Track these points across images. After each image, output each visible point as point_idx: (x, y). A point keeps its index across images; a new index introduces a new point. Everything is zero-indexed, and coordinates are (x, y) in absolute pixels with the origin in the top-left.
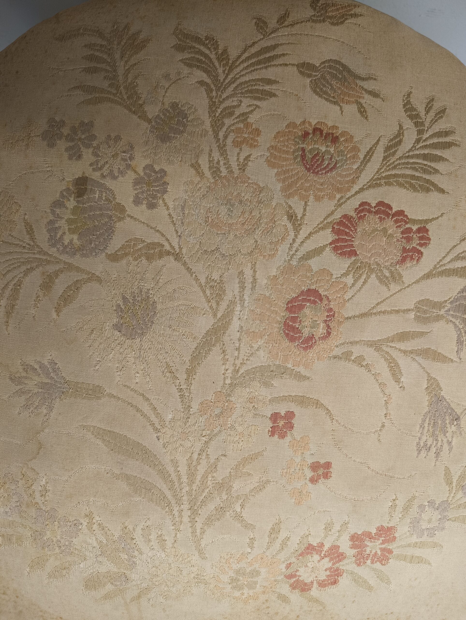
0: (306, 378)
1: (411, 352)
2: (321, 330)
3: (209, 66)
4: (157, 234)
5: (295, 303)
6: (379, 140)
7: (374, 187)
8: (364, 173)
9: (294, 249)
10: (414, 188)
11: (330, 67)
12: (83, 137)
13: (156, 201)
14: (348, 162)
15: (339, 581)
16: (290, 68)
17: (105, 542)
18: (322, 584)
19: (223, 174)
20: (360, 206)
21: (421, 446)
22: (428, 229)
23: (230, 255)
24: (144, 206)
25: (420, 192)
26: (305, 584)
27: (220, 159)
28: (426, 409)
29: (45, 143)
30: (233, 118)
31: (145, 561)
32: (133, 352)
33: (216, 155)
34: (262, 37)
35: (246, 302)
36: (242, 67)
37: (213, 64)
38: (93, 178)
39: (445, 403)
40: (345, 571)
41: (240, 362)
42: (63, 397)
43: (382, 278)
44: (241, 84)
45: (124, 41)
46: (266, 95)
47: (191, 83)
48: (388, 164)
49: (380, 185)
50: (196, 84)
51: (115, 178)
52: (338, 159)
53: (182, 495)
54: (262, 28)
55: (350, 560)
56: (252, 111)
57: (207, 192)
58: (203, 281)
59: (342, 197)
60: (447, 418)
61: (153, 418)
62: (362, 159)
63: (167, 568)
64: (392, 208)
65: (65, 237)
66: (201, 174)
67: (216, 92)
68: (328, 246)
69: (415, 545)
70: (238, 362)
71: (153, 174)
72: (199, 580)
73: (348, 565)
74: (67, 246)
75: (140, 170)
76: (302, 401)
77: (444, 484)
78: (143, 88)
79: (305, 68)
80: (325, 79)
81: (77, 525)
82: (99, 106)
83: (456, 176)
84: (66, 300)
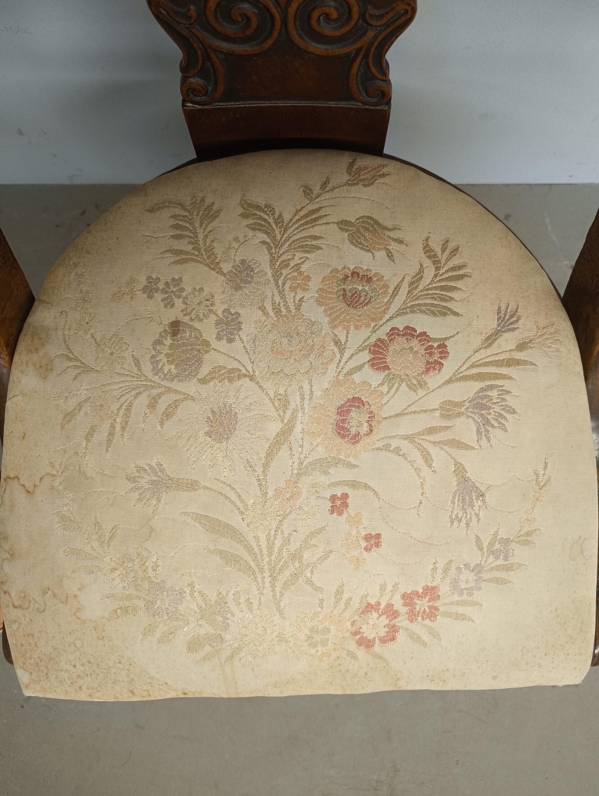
0: (355, 466)
1: (439, 443)
2: (365, 428)
3: (269, 229)
4: (236, 361)
5: (344, 408)
6: (404, 278)
7: (401, 315)
8: (393, 305)
9: (340, 367)
10: (434, 314)
11: (363, 222)
12: (175, 290)
13: (233, 337)
14: (380, 297)
15: (396, 637)
16: (331, 226)
17: (204, 606)
18: (383, 641)
19: (283, 314)
20: (390, 330)
21: (453, 519)
22: (446, 345)
23: (292, 374)
24: (225, 341)
25: (439, 316)
26: (369, 641)
27: (281, 302)
28: (455, 488)
29: (146, 295)
30: (288, 269)
31: (236, 622)
32: (222, 453)
33: (277, 299)
34: (309, 202)
35: (306, 410)
36: (294, 227)
37: (272, 227)
38: (184, 321)
39: (470, 483)
40: (401, 627)
41: (303, 456)
42: (168, 491)
43: (410, 385)
44: (294, 241)
45: (202, 212)
46: (314, 248)
47: (255, 243)
48: (412, 296)
49: (407, 313)
50: (260, 244)
51: (201, 320)
52: (372, 295)
53: (264, 565)
54: (308, 194)
55: (404, 617)
56: (303, 262)
57: (272, 328)
58: (272, 395)
59: (376, 325)
60: (473, 494)
61: (239, 503)
62: (391, 294)
63: (255, 628)
64: (416, 330)
65: (165, 368)
66: (266, 314)
67: (275, 249)
68: (367, 363)
69: (458, 603)
70: (302, 456)
71: (230, 316)
72: (281, 638)
73: (402, 622)
74: (166, 375)
75: (220, 313)
76: (354, 485)
77: (476, 549)
78: (218, 250)
79: (344, 225)
80: (360, 232)
81: (182, 593)
82: (186, 265)
83: (468, 301)
84: (168, 415)
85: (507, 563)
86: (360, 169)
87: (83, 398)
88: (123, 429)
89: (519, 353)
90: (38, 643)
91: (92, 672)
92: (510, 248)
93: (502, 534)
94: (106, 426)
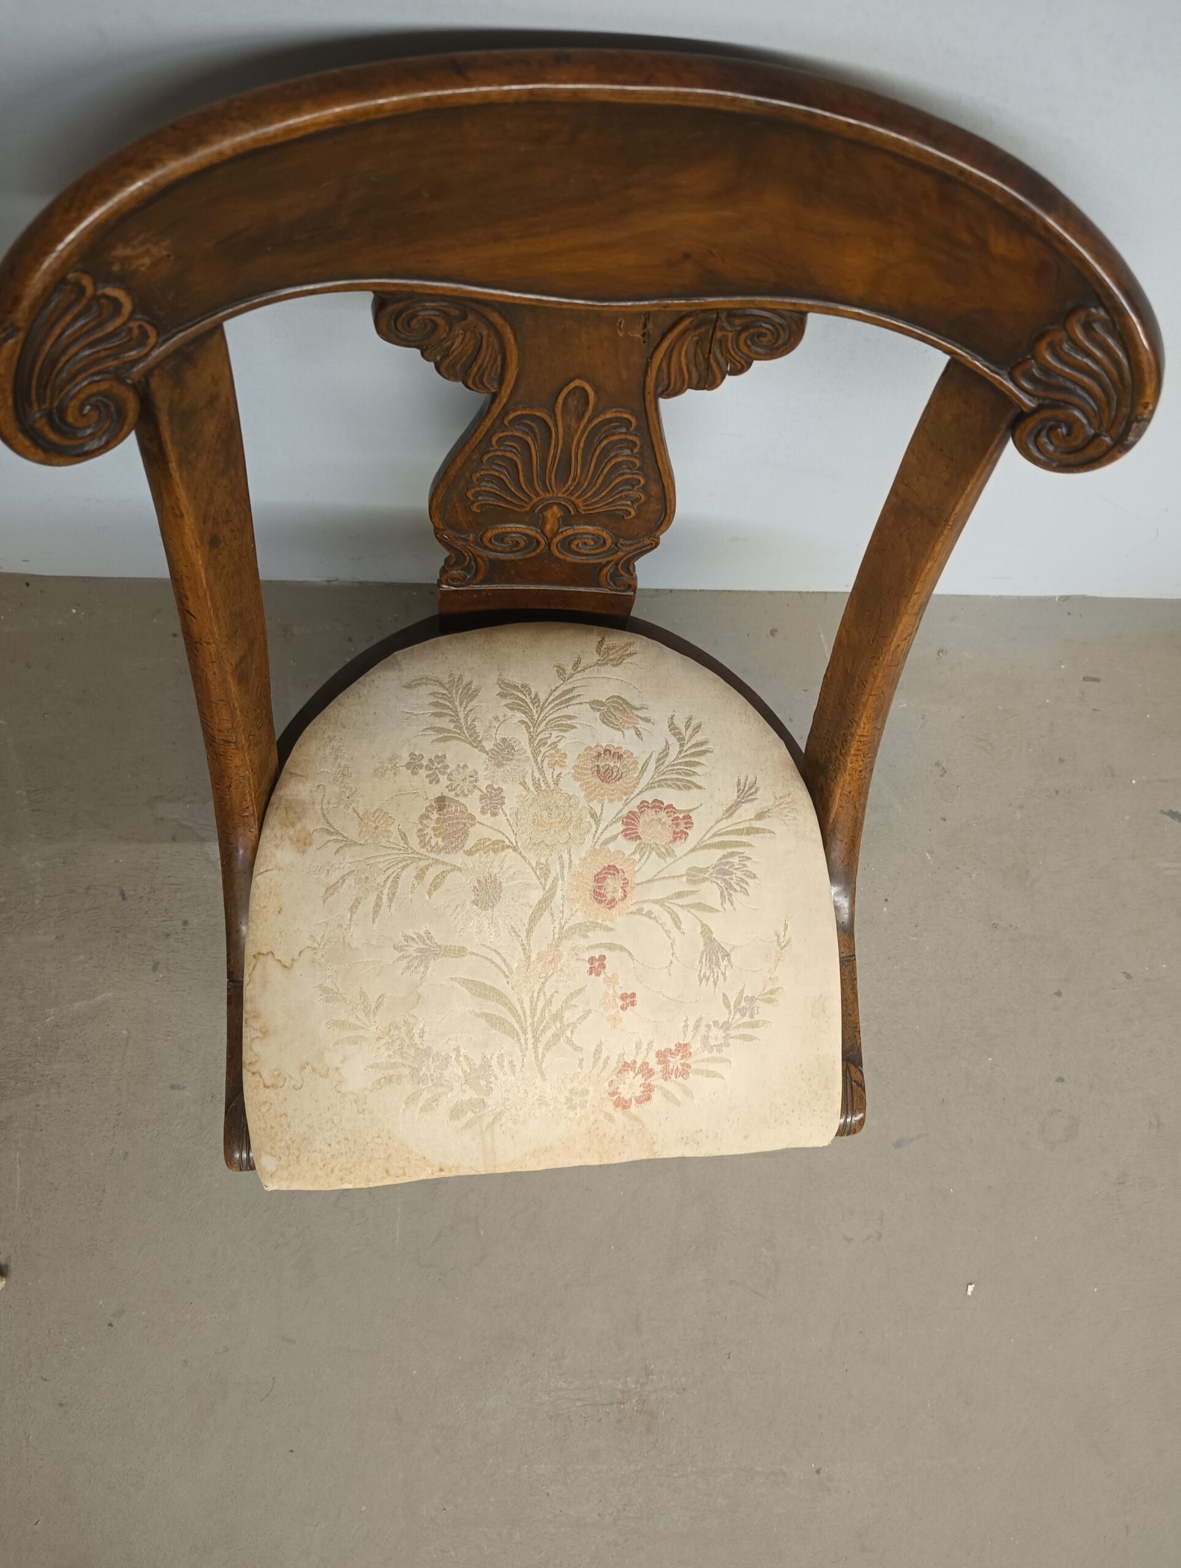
0: (611, 929)
1: (687, 906)
2: (620, 894)
3: (526, 708)
4: (500, 834)
5: (600, 875)
6: (651, 755)
7: (650, 789)
8: (642, 780)
9: (596, 838)
10: (679, 788)
11: (613, 702)
12: (439, 766)
13: (497, 811)
14: (630, 773)
15: (652, 1096)
16: (584, 706)
17: (468, 1071)
18: (639, 1101)
19: (543, 789)
20: (641, 803)
21: (702, 977)
22: (691, 816)
23: (552, 845)
24: (489, 815)
25: (684, 790)
26: (625, 1101)
27: (540, 777)
28: (703, 948)
29: (409, 771)
30: (546, 746)
31: (499, 1086)
32: (487, 920)
33: (537, 775)
34: (562, 682)
35: (565, 878)
36: (550, 707)
37: (529, 706)
38: (449, 796)
39: (716, 944)
40: (656, 1086)
42: (436, 958)
43: (660, 853)
44: (550, 720)
45: (461, 691)
46: (569, 727)
47: (514, 722)
48: (659, 771)
49: (655, 787)
50: (518, 723)
51: (465, 796)
52: (623, 771)
53: (527, 1026)
54: (561, 674)
55: (658, 1076)
56: (560, 740)
57: (533, 802)
58: (534, 865)
59: (628, 799)
60: (719, 954)
61: (504, 967)
62: (640, 769)
63: (517, 1091)
64: (664, 803)
65: (432, 841)
66: (527, 789)
67: (533, 728)
68: (620, 834)
69: (708, 1060)
70: (563, 922)
71: (493, 791)
72: (542, 1102)
73: (657, 1080)
74: (434, 847)
75: (484, 789)
76: (611, 947)
77: (724, 1007)
78: (480, 729)
79: (595, 704)
80: (610, 712)
81: (447, 1058)
82: (449, 743)
83: (710, 775)
84: (435, 885)
85: (752, 1020)
86: (609, 649)
87: (347, 871)
88: (390, 900)
89: (758, 822)
90: (292, 1123)
91: (348, 1151)
92: (749, 722)
93: (748, 993)
94: (372, 898)
